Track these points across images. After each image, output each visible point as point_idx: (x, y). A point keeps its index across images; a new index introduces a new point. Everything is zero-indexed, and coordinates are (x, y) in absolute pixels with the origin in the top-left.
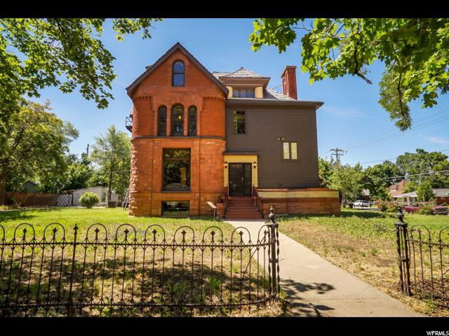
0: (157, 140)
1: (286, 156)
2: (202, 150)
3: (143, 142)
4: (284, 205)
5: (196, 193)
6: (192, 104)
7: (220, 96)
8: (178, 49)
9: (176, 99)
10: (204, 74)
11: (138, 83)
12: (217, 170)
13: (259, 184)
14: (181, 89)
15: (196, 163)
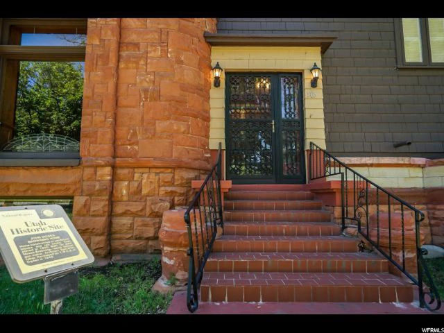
12: (184, 88)
15: (105, 58)
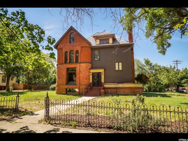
0: (64, 65)
1: (117, 69)
2: (81, 68)
3: (59, 66)
4: (115, 90)
5: (78, 85)
6: (77, 50)
7: (87, 45)
8: (71, 29)
9: (71, 48)
10: (81, 37)
11: (57, 43)
12: (87, 76)
13: (104, 81)
14: (73, 44)
15: (78, 73)
